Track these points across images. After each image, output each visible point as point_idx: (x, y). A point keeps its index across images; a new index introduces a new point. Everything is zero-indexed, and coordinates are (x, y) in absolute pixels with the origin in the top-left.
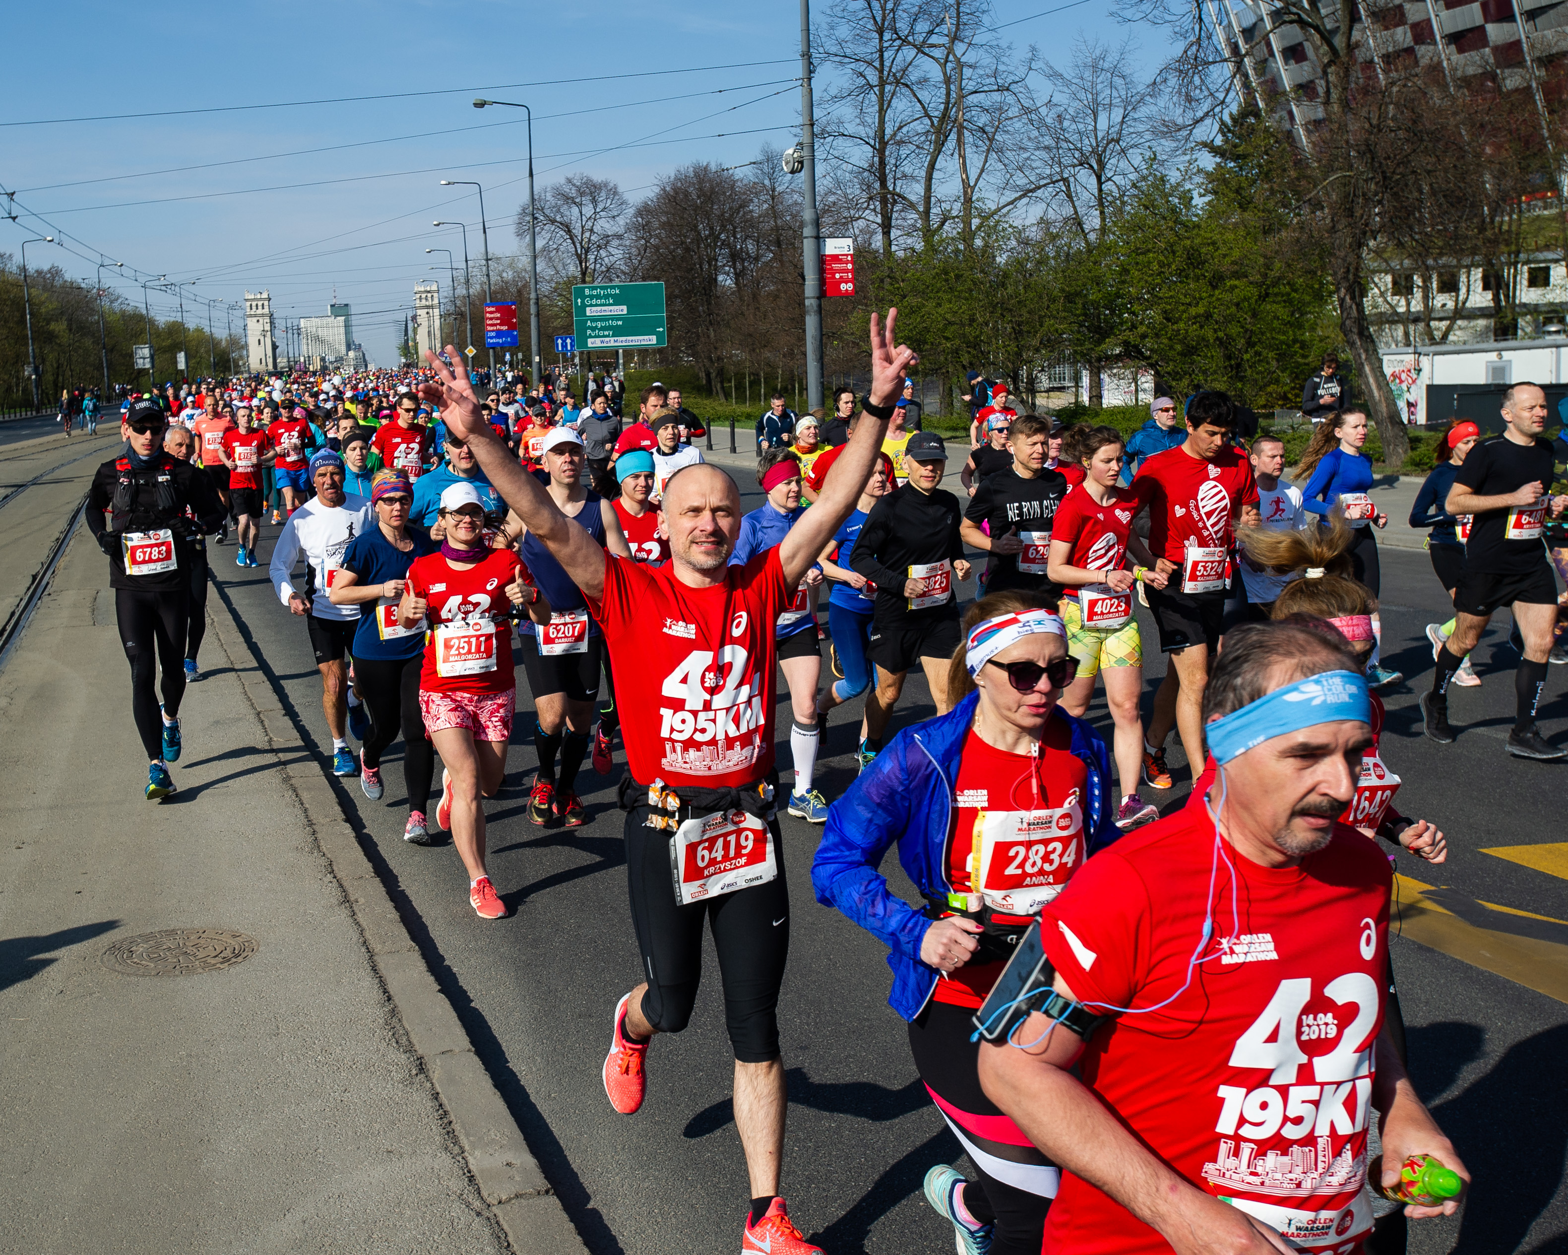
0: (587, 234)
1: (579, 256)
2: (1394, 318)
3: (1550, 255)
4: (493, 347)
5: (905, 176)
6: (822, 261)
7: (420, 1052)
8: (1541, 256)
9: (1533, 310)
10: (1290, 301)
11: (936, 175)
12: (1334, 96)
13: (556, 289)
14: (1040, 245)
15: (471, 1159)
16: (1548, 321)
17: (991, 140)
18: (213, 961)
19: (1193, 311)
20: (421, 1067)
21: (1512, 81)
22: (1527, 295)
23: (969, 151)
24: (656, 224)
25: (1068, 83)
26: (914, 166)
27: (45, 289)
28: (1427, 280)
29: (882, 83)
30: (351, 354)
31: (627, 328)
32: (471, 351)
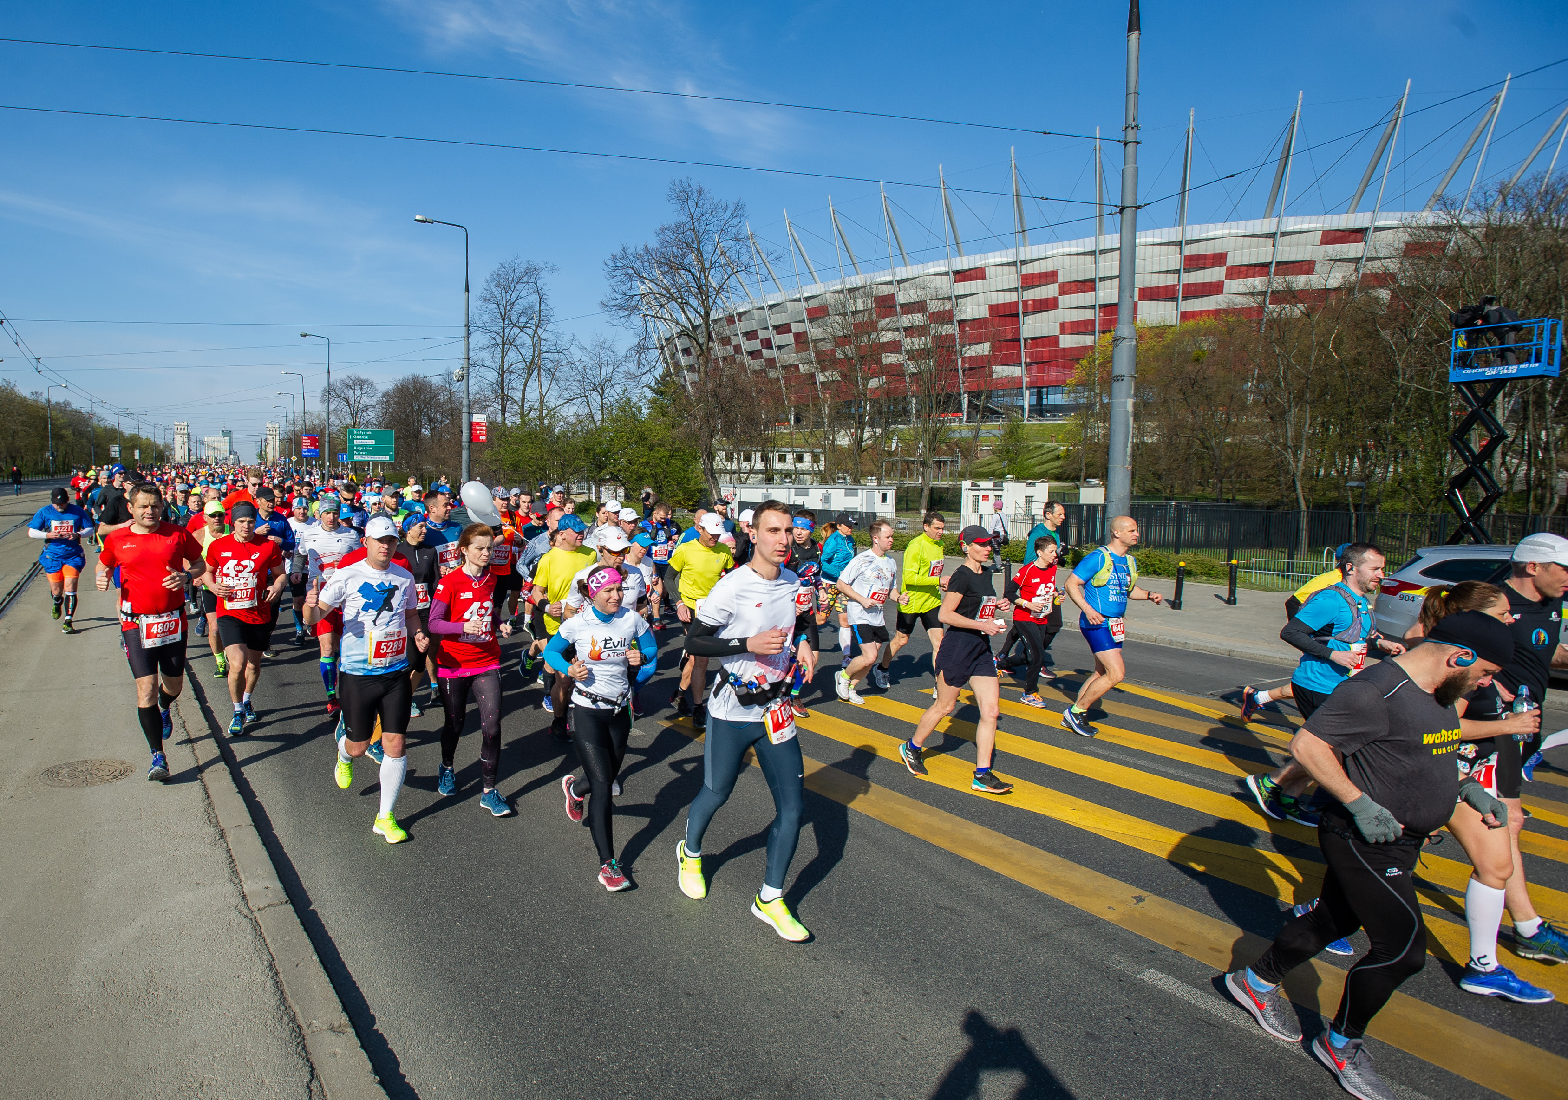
0: (357, 404)
1: (352, 415)
2: (725, 471)
3: (787, 450)
4: (306, 457)
5: (513, 388)
6: (471, 424)
7: (223, 827)
8: (783, 449)
9: (780, 472)
10: (682, 460)
11: (527, 389)
12: (702, 369)
13: (340, 431)
14: (574, 426)
15: (245, 886)
16: (786, 477)
17: (553, 375)
18: (107, 778)
19: (641, 460)
20: (222, 835)
21: (772, 374)
22: (778, 466)
23: (543, 379)
24: (392, 402)
25: (589, 352)
26: (517, 384)
27: (61, 411)
28: (739, 455)
29: (504, 344)
30: (232, 456)
31: (375, 451)
32: (294, 458)
